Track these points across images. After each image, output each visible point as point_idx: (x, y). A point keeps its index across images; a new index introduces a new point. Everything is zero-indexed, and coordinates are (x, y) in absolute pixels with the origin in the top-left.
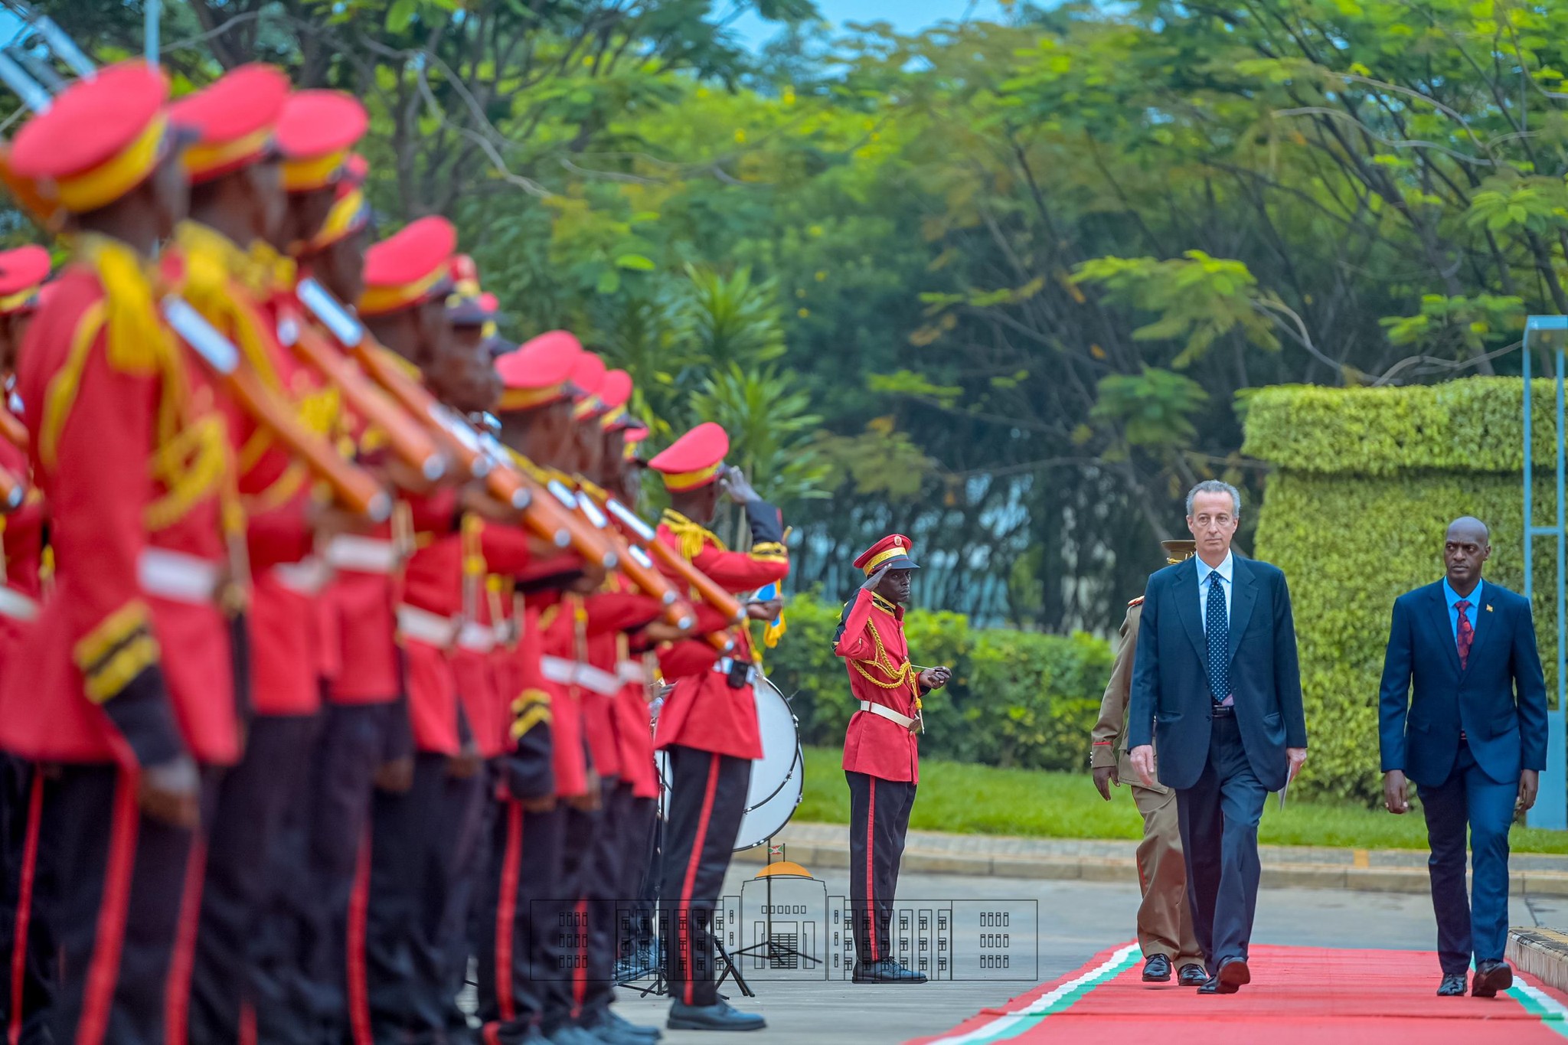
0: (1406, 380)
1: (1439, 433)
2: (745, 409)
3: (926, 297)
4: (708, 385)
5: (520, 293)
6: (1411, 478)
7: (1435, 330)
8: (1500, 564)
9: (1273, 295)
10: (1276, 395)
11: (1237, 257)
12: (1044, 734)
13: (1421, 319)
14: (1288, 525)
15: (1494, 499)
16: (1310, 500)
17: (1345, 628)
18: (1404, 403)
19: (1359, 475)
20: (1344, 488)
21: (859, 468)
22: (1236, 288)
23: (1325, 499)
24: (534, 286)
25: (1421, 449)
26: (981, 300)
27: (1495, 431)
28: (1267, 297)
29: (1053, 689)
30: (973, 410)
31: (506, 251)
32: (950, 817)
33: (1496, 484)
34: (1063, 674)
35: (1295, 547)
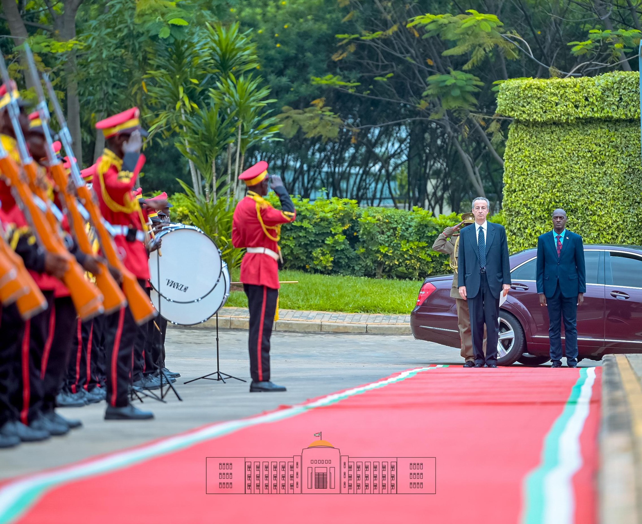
0: (580, 73)
1: (597, 100)
2: (237, 97)
3: (340, 36)
4: (218, 84)
5: (122, 39)
6: (582, 124)
7: (596, 47)
8: (629, 167)
9: (514, 31)
10: (513, 83)
11: (495, 13)
12: (398, 260)
13: (589, 42)
14: (520, 150)
15: (626, 134)
16: (531, 136)
17: (550, 202)
18: (578, 86)
19: (556, 123)
20: (549, 130)
21: (306, 125)
22: (492, 28)
23: (539, 136)
24: (130, 35)
25: (588, 109)
26: (368, 37)
27: (625, 99)
28: (511, 33)
29: (402, 237)
30: (366, 93)
31: (115, 17)
32: (347, 304)
33: (627, 126)
34: (407, 229)
35: (524, 160)
